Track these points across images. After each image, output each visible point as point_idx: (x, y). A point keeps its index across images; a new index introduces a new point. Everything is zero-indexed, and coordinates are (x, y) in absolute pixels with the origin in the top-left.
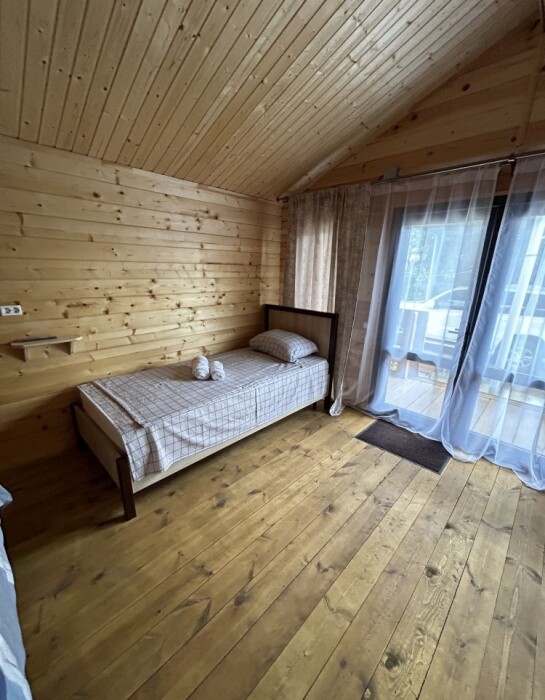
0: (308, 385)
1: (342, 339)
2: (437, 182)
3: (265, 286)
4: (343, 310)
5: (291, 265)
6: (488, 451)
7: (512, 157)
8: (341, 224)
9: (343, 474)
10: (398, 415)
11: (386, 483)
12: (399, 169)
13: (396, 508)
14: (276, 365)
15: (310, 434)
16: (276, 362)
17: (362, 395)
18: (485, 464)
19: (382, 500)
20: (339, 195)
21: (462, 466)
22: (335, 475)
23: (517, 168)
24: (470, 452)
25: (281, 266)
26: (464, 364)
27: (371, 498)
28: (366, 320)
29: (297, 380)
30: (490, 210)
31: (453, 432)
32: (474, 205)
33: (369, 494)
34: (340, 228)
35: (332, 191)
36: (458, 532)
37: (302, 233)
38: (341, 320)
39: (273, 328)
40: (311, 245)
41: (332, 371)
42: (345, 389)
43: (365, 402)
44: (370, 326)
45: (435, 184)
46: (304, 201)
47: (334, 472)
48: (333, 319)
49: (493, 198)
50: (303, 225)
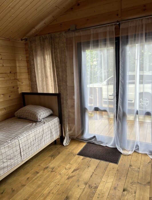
0: (49, 132)
1: (64, 105)
2: (92, 31)
3: (20, 83)
4: (62, 91)
5: (33, 71)
6: (136, 148)
7: (118, 22)
8: (54, 51)
9: (72, 176)
10: (96, 139)
11: (94, 176)
12: (76, 26)
13: (99, 188)
14: (31, 124)
15: (54, 158)
16: (30, 123)
17: (78, 132)
18: (136, 154)
19: (93, 185)
20: (51, 38)
21: (127, 157)
22: (68, 178)
23: (121, 26)
24: (129, 150)
25: (28, 72)
26: (118, 109)
27: (87, 185)
28: (74, 95)
29: (43, 131)
30: (115, 43)
31: (120, 142)
32: (108, 41)
33: (86, 184)
34: (55, 53)
35: (47, 36)
36: (129, 192)
37: (36, 55)
38: (62, 96)
39: (28, 105)
40: (41, 61)
41: (61, 122)
42: (70, 130)
43: (80, 135)
44: (76, 97)
45: (92, 32)
46: (35, 41)
47: (68, 176)
48: (58, 96)
49: (115, 38)
50: (36, 52)
